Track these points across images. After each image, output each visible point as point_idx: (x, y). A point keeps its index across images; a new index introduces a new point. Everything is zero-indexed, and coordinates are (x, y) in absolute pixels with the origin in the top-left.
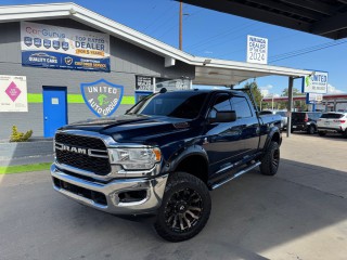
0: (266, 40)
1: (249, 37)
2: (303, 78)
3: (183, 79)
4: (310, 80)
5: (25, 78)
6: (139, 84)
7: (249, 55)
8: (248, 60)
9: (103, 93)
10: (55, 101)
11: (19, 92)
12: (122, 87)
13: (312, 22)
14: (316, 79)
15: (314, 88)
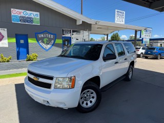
0: (124, 12)
1: (116, 10)
2: (141, 31)
3: (85, 30)
4: (144, 32)
6: (64, 33)
7: (116, 19)
8: (116, 22)
9: (46, 37)
10: (22, 42)
11: (3, 37)
12: (56, 34)
13: (151, 3)
14: (147, 31)
15: (145, 36)
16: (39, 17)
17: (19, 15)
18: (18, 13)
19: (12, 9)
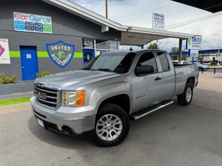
2: (187, 39)
3: (113, 40)
4: (191, 42)
5: (7, 40)
6: (85, 44)
7: (154, 25)
10: (29, 56)
11: (3, 50)
14: (195, 40)
15: (193, 46)
16: (51, 23)
17: (25, 21)
18: (23, 18)
19: (14, 13)
